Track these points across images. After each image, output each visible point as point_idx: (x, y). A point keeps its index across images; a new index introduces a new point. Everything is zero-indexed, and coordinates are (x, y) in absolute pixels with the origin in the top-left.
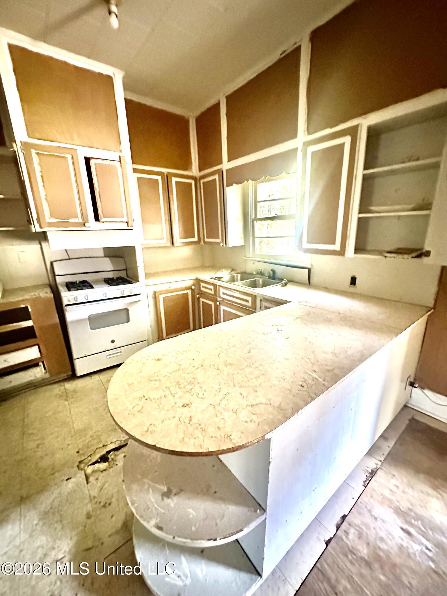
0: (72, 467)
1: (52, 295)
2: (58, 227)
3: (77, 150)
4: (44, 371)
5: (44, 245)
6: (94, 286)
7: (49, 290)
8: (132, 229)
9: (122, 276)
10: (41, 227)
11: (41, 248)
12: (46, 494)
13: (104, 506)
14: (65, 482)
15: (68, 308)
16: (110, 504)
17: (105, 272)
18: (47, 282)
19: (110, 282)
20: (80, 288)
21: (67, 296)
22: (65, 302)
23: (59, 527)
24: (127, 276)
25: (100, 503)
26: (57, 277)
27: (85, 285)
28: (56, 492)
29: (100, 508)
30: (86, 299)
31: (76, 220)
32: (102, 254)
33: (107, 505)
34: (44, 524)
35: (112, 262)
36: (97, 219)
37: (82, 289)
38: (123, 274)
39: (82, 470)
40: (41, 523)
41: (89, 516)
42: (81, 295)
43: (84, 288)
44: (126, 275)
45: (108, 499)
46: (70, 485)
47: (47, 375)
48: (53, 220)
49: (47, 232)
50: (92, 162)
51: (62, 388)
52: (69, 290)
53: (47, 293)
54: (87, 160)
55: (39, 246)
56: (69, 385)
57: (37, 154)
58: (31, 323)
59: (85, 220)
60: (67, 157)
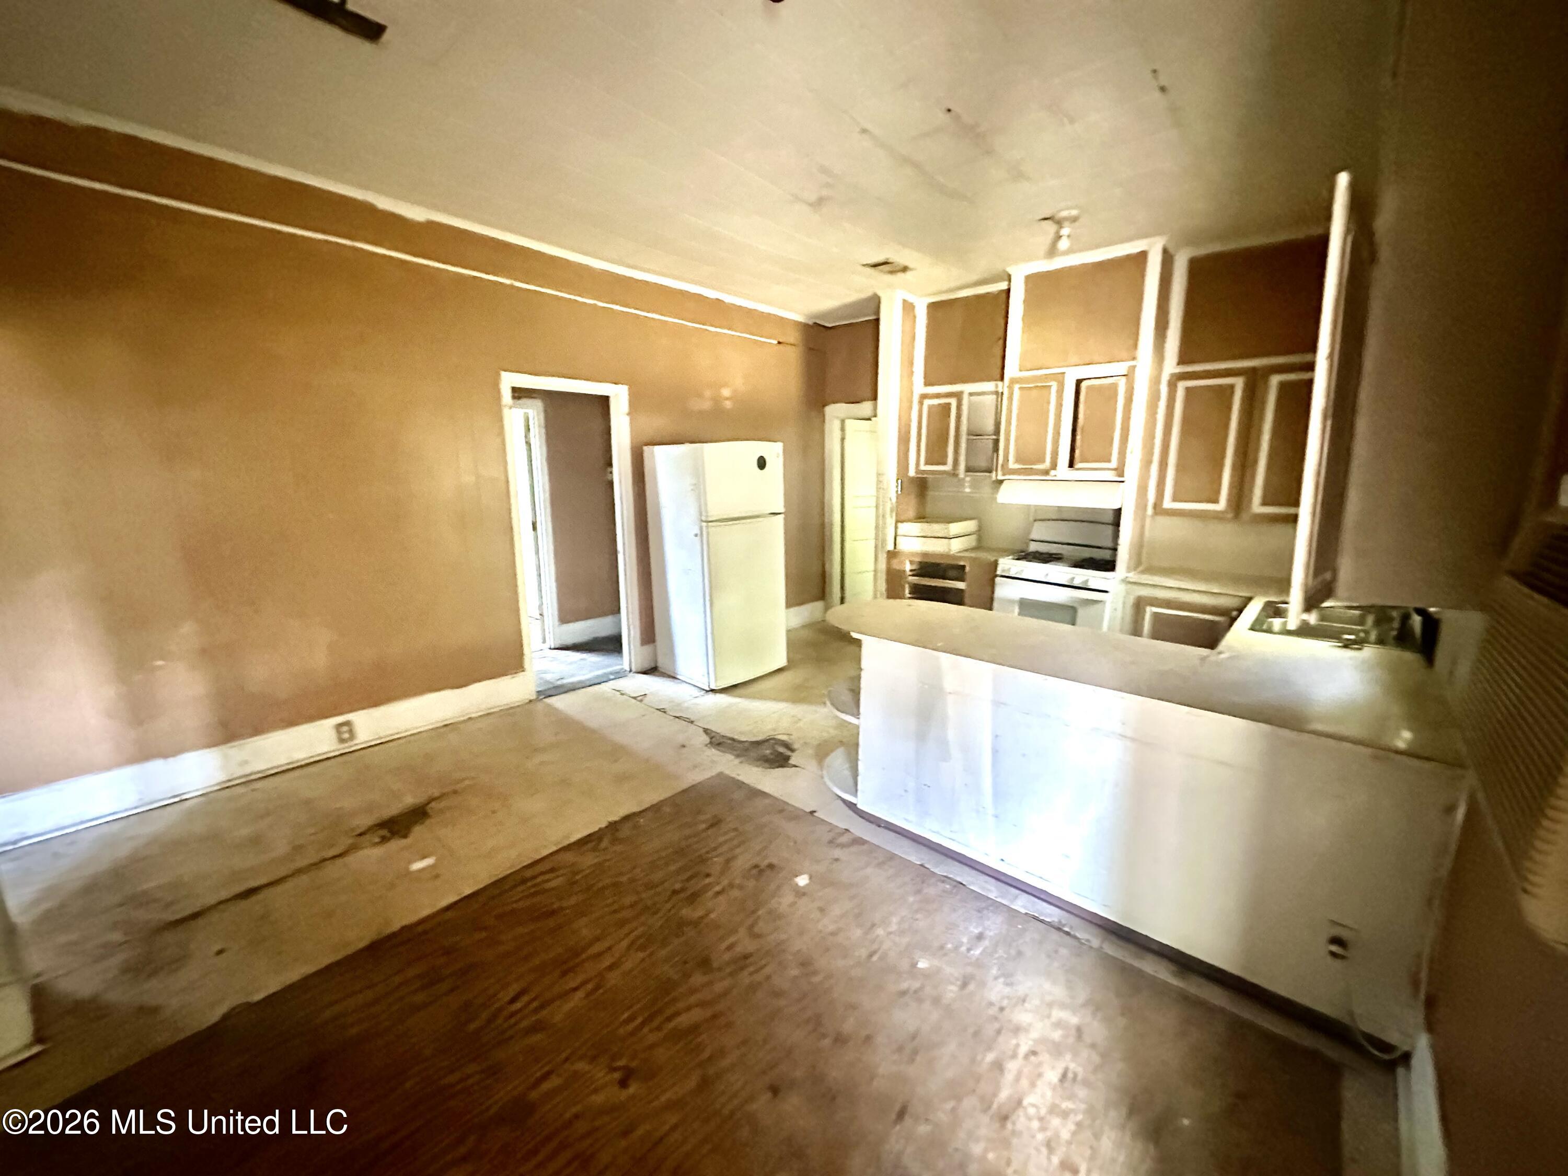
2: (1019, 475)
3: (1066, 374)
8: (1123, 482)
10: (1003, 474)
15: (1000, 578)
21: (1003, 564)
22: (1000, 571)
24: (1101, 559)
26: (1031, 543)
30: (1020, 573)
31: (1042, 467)
36: (1071, 465)
42: (1017, 566)
48: (1017, 466)
49: (1006, 480)
50: (1084, 385)
52: (1006, 558)
54: (1079, 382)
57: (1020, 388)
58: (961, 585)
59: (1054, 466)
60: (1050, 387)
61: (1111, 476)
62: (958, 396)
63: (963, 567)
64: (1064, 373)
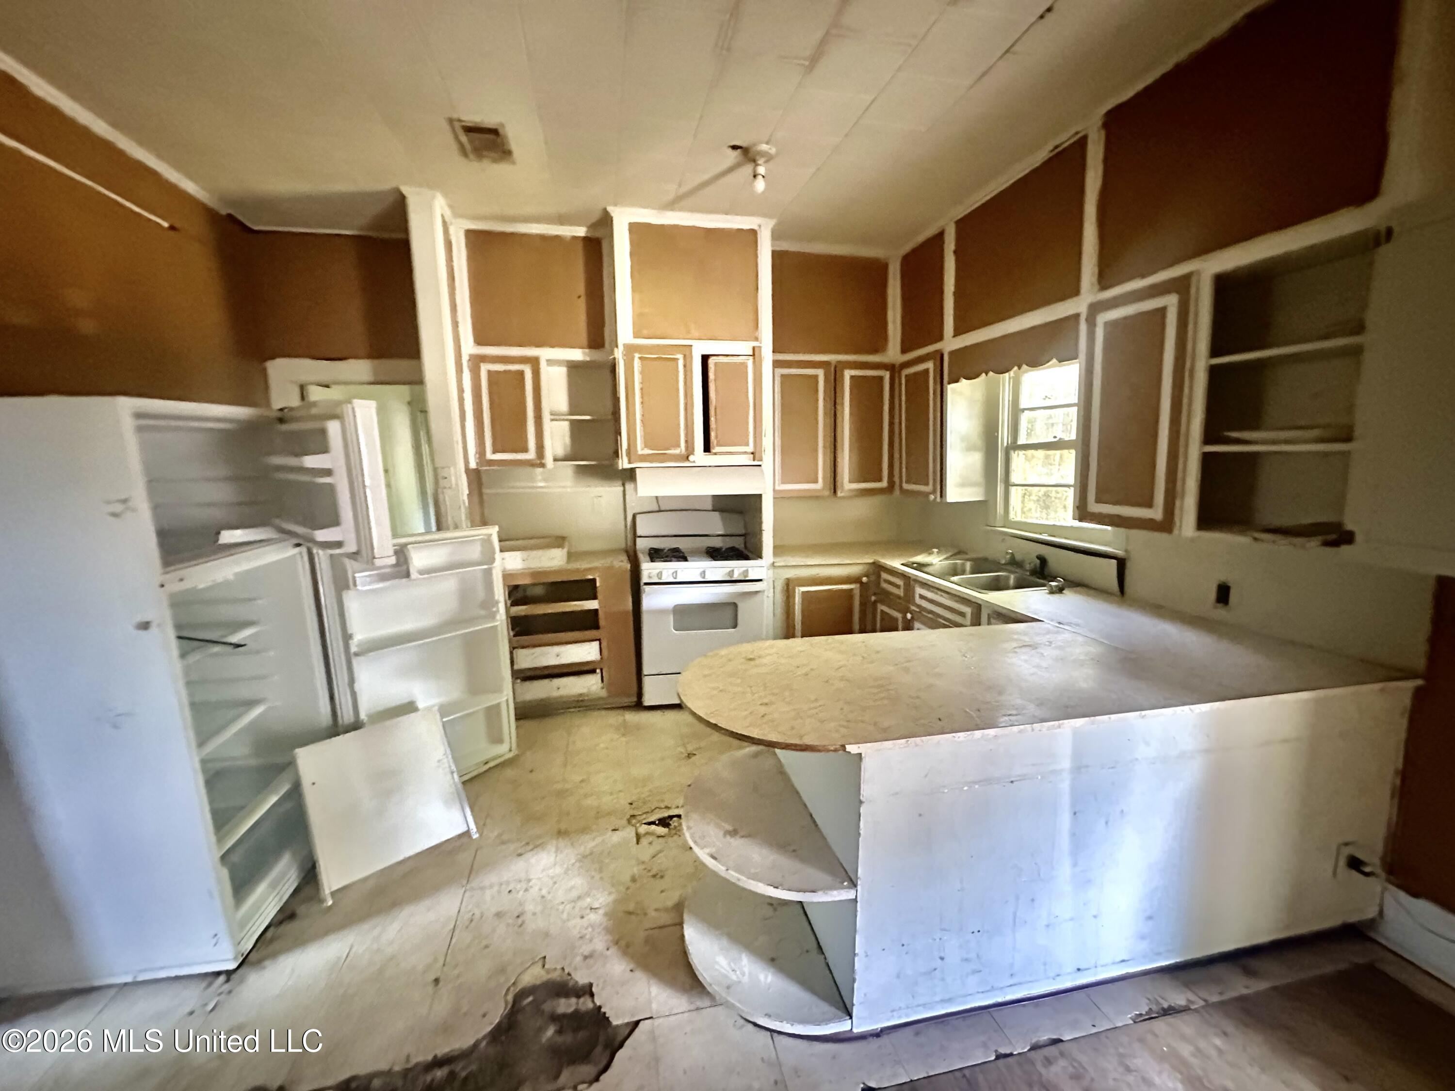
0: (621, 819)
1: (629, 566)
2: (651, 462)
3: (693, 347)
4: (600, 684)
5: (629, 487)
6: (688, 558)
7: (624, 558)
8: (760, 466)
9: (737, 546)
10: (630, 462)
11: (624, 491)
12: (587, 837)
13: (654, 876)
14: (610, 833)
15: (647, 588)
16: (662, 877)
17: (710, 536)
18: (623, 546)
19: (715, 554)
20: (668, 559)
21: (649, 570)
22: (645, 579)
23: (597, 876)
24: (746, 547)
25: (649, 871)
26: (638, 540)
27: (678, 555)
28: (599, 840)
29: (648, 877)
30: (673, 577)
31: (677, 451)
32: (709, 506)
33: (658, 876)
34: (581, 867)
35: (724, 520)
36: (707, 448)
37: (670, 561)
38: (738, 543)
39: (633, 825)
40: (578, 864)
41: (634, 880)
42: (667, 569)
43: (673, 559)
44: (743, 546)
45: (661, 871)
46: (616, 837)
47: (603, 693)
48: (647, 451)
49: (637, 469)
50: (711, 362)
51: (620, 719)
52: (652, 561)
53: (622, 561)
54: (705, 359)
55: (622, 488)
56: (632, 717)
57: (640, 358)
58: (592, 605)
59: (690, 450)
60: (677, 359)
61: (747, 460)
62: (534, 362)
63: (594, 580)
64: (691, 346)
